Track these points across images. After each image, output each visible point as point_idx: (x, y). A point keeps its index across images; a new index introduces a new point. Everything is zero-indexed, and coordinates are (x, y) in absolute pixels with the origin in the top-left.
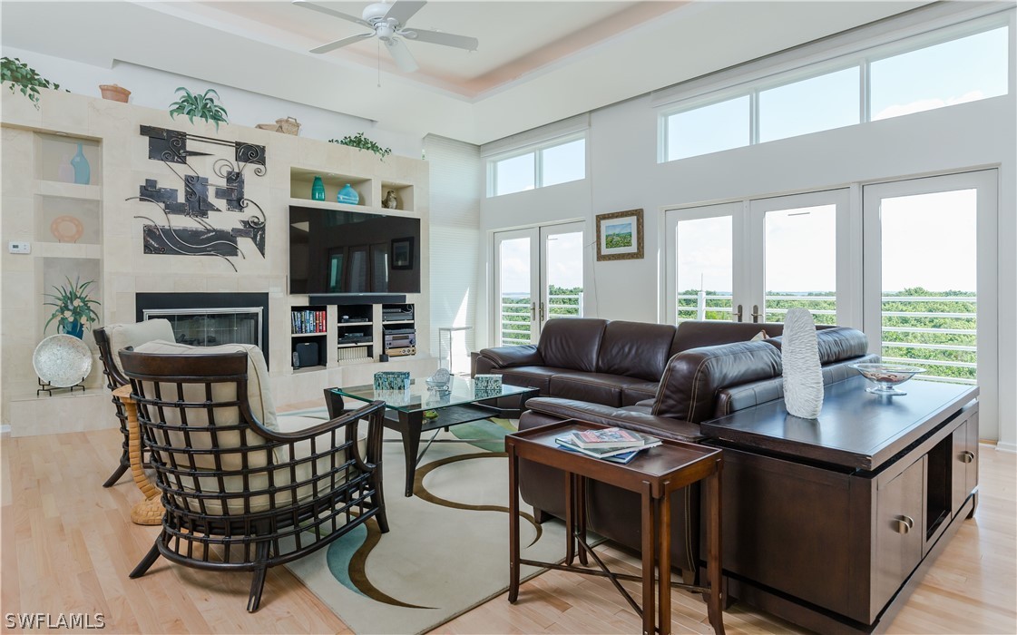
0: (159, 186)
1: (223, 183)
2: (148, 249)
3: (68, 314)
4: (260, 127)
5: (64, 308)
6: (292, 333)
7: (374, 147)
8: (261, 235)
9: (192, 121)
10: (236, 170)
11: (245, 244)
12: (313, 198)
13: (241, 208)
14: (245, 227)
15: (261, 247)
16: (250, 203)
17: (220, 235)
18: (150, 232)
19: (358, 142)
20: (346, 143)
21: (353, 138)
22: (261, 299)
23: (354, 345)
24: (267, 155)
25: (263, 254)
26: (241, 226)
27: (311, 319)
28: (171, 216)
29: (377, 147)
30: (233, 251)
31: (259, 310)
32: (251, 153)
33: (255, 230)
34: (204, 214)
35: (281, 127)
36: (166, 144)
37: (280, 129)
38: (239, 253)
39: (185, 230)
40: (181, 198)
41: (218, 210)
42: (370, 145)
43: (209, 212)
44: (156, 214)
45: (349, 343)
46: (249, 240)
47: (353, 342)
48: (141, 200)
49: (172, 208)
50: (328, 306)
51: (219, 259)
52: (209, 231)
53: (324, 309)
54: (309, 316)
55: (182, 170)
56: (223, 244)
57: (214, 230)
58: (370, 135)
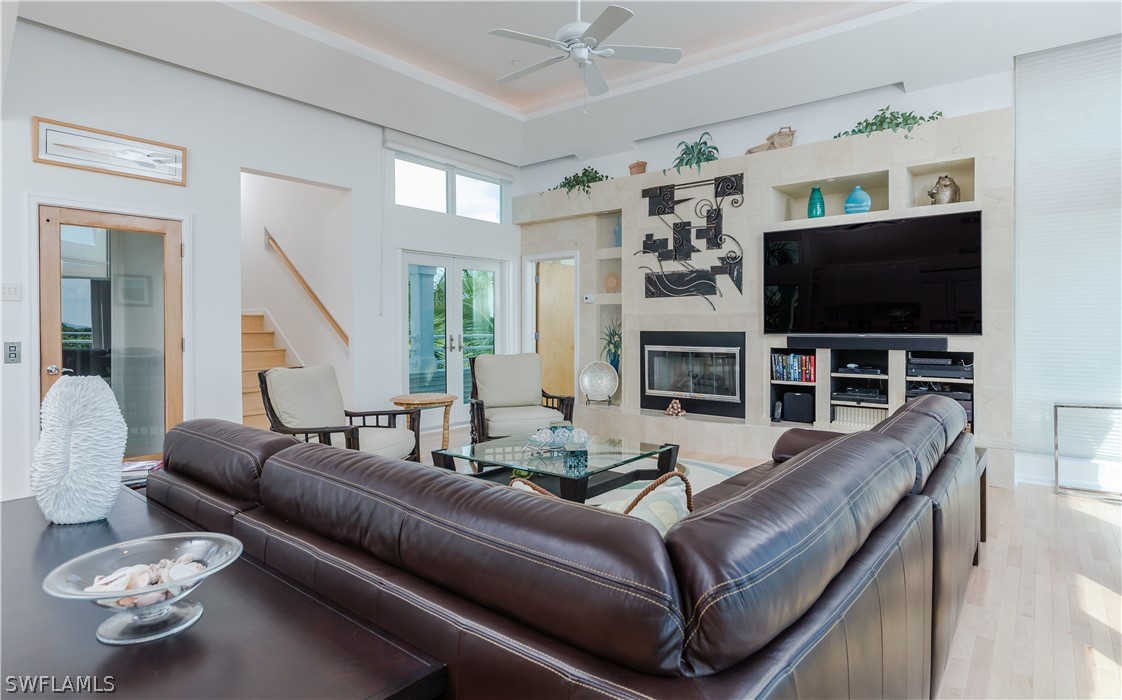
0: (655, 238)
1: (703, 223)
2: (649, 294)
3: (612, 346)
4: (750, 152)
5: (610, 342)
6: (772, 378)
7: (909, 120)
8: (738, 270)
9: (679, 171)
10: (715, 207)
11: (723, 282)
12: (810, 215)
13: (719, 246)
14: (723, 263)
15: (738, 283)
16: (726, 238)
17: (701, 275)
18: (649, 279)
19: (880, 123)
20: (860, 131)
21: (870, 121)
22: (738, 339)
23: (855, 404)
24: (745, 183)
25: (741, 291)
26: (718, 264)
27: (796, 364)
28: (663, 263)
29: (914, 118)
30: (712, 290)
31: (736, 350)
32: (730, 185)
33: (732, 266)
34: (687, 257)
35: (773, 143)
36: (661, 199)
37: (772, 145)
38: (718, 293)
39: (673, 274)
40: (671, 246)
41: (698, 251)
42: (900, 120)
43: (693, 254)
44: (652, 262)
45: (849, 400)
46: (727, 276)
47: (853, 400)
48: (644, 252)
49: (664, 256)
50: (817, 350)
51: (699, 299)
52: (692, 272)
53: (812, 353)
54: (793, 361)
55: (671, 219)
56: (702, 284)
57: (697, 271)
58: (899, 104)
